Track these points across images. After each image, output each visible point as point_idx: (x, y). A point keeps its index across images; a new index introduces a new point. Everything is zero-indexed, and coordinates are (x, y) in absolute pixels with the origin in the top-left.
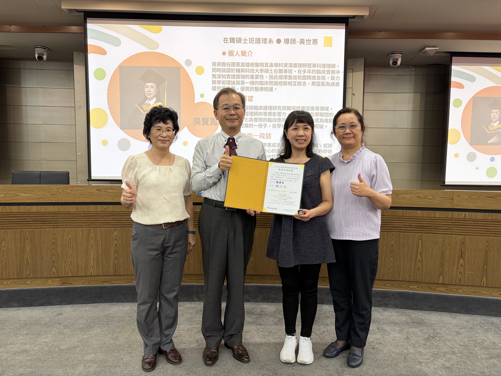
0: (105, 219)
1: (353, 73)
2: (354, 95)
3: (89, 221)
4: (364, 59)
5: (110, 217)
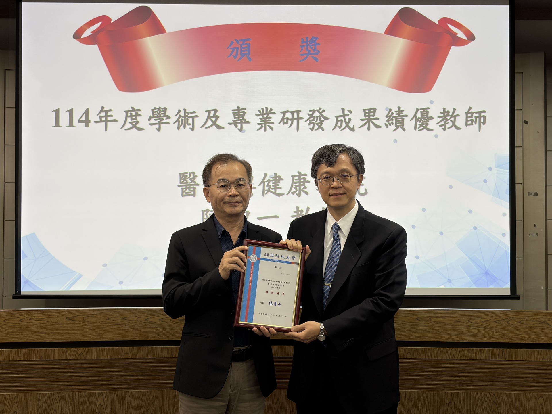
0: (80, 374)
1: (523, 80)
2: (527, 123)
3: (52, 377)
5: (91, 370)
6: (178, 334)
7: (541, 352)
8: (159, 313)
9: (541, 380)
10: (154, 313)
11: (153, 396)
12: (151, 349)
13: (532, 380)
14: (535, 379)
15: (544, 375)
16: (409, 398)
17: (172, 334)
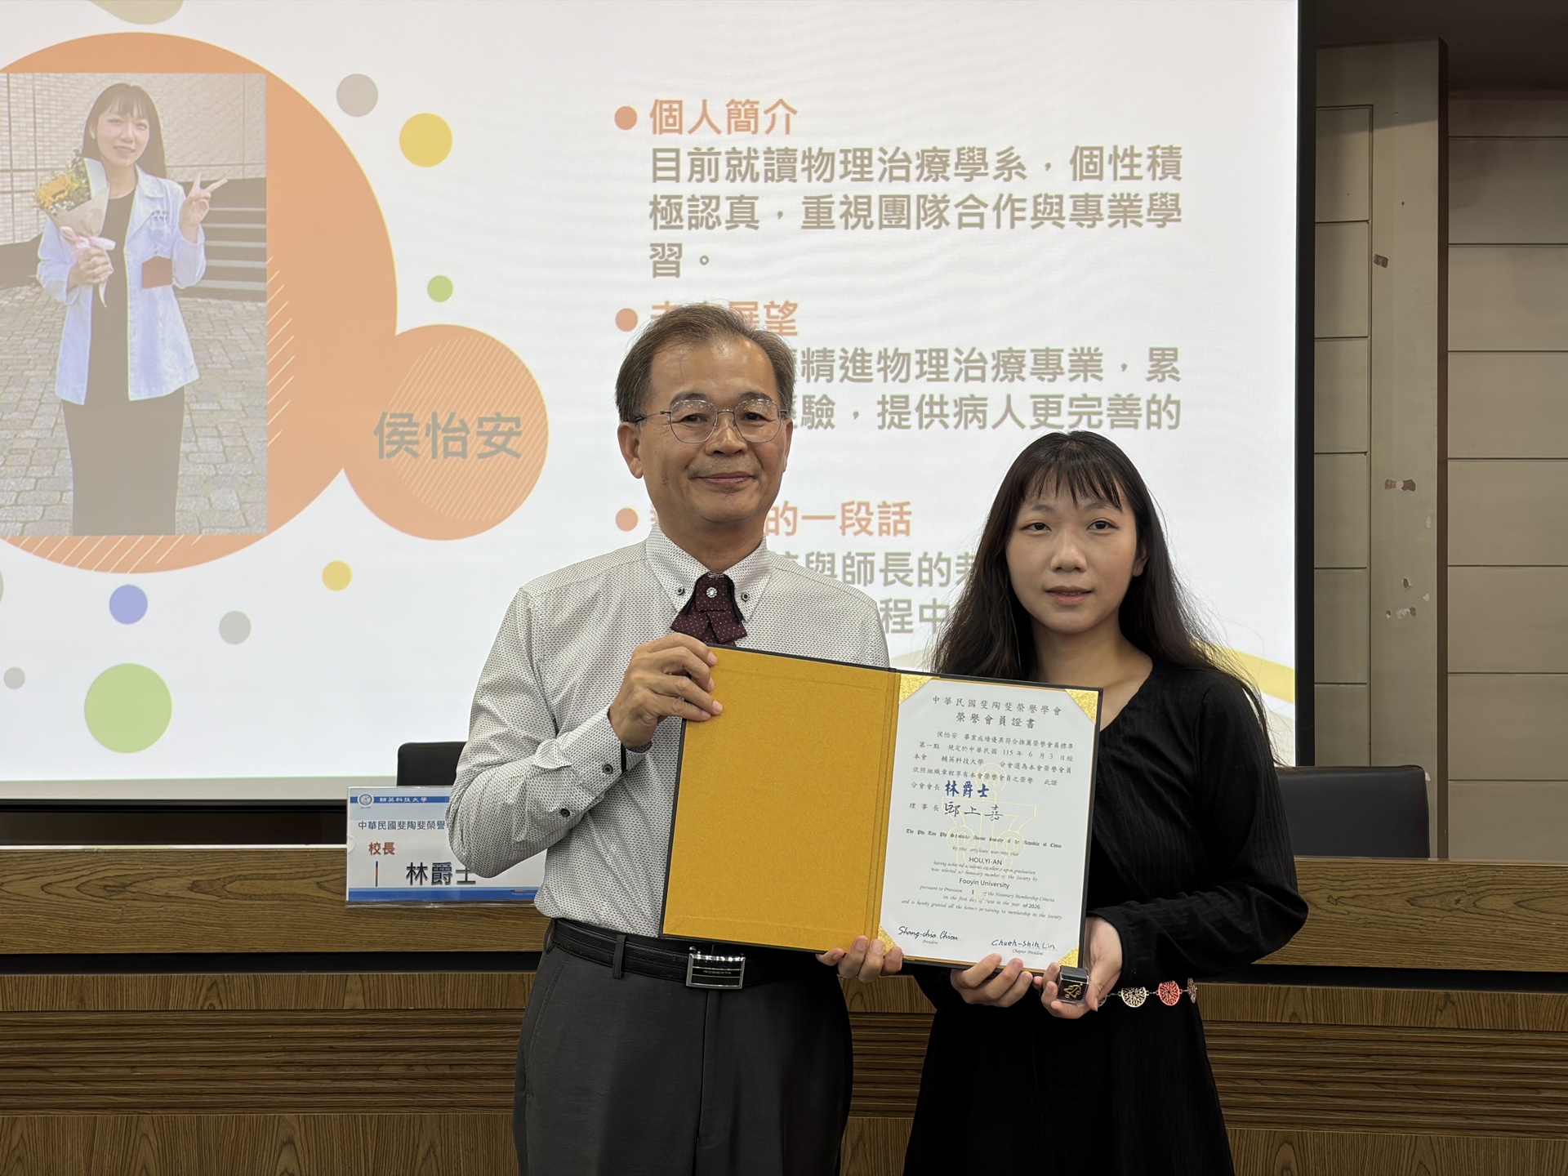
1: (1371, 130)
2: (1384, 262)
4: (1436, 44)
6: (102, 933)
7: (1286, 995)
8: (39, 865)
9: (1288, 1086)
10: (24, 867)
11: (22, 1136)
12: (13, 983)
13: (1258, 1085)
14: (1265, 1082)
15: (1297, 1069)
16: (858, 1142)
17: (84, 934)
